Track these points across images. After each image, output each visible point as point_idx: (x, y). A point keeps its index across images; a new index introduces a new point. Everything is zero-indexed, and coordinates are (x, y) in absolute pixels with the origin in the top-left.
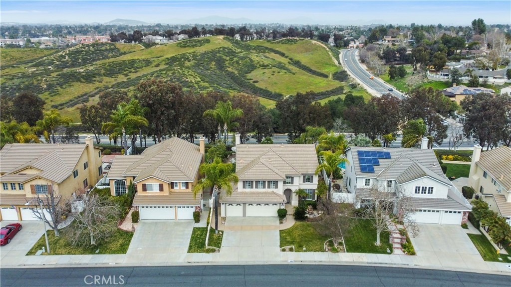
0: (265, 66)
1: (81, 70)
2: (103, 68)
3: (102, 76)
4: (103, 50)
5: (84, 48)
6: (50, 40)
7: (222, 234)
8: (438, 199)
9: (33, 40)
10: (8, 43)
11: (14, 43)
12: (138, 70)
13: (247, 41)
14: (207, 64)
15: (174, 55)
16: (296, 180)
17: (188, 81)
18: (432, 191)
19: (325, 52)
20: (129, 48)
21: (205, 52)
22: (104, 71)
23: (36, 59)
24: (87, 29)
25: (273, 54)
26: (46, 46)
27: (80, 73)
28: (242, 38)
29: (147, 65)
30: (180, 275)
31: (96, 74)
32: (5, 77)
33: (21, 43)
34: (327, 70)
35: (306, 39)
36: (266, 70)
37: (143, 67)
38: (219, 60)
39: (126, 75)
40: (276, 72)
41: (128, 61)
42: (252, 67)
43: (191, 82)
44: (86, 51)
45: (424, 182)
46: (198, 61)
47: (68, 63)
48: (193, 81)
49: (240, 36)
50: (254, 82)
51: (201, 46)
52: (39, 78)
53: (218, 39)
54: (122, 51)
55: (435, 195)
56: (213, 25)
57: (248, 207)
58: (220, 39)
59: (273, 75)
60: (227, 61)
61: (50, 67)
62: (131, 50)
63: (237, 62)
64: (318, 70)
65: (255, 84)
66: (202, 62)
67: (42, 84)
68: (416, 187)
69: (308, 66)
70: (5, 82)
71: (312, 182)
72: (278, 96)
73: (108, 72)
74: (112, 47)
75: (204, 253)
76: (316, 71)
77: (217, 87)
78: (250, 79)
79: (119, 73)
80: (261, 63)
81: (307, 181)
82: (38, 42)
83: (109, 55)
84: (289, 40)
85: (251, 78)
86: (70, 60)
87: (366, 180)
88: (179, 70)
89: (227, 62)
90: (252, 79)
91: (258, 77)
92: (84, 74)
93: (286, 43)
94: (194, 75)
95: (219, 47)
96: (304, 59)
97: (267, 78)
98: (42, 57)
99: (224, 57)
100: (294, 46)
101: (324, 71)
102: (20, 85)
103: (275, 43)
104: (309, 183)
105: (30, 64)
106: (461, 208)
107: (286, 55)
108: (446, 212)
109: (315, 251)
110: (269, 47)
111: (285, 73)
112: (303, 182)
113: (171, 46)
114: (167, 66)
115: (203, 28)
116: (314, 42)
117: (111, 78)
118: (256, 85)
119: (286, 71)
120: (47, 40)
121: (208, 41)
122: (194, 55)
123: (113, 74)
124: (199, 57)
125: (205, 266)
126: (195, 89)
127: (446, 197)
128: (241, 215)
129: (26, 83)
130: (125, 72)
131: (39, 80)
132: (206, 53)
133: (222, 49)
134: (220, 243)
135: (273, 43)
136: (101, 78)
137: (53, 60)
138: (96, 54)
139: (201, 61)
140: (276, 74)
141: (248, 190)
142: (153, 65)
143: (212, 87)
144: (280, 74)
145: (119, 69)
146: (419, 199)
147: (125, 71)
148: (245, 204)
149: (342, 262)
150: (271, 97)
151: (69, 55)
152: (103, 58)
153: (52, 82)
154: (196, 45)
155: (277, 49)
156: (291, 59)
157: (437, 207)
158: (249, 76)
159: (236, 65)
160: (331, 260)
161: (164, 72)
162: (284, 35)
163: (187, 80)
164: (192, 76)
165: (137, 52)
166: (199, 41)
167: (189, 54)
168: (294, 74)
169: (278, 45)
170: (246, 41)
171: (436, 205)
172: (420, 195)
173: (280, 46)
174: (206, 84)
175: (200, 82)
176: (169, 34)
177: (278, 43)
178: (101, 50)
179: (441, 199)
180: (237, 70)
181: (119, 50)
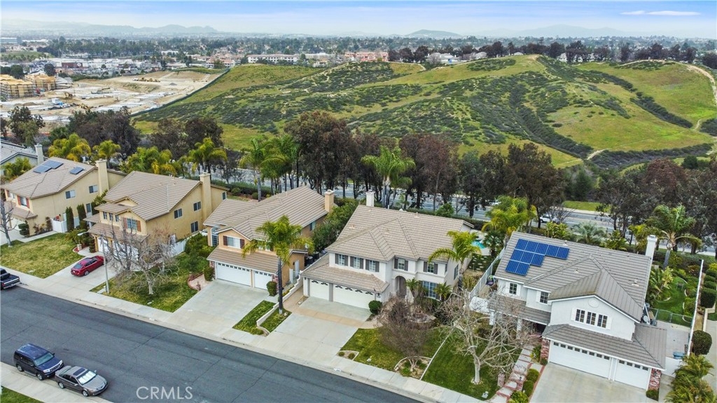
0: (582, 103)
1: (332, 96)
2: (359, 94)
3: (354, 104)
4: (372, 71)
5: (351, 67)
6: (326, 56)
7: (287, 316)
8: (613, 338)
9: (309, 56)
10: (281, 59)
11: (287, 59)
12: (401, 99)
13: (577, 62)
14: (497, 96)
15: (454, 81)
16: (412, 265)
17: (452, 118)
18: (605, 322)
19: (705, 84)
20: (406, 69)
21: (501, 78)
22: (359, 98)
23: (294, 80)
24: (378, 43)
25: (612, 84)
26: (321, 63)
27: (330, 98)
28: (570, 59)
29: (415, 93)
30: (202, 350)
31: (348, 101)
32: (250, 99)
33: (295, 60)
34: (694, 115)
35: (681, 63)
36: (580, 110)
37: (408, 94)
38: (518, 91)
39: (384, 105)
40: (597, 112)
41: (393, 86)
42: (562, 103)
43: (457, 119)
44: (352, 71)
45: (592, 305)
46: (485, 90)
47: (327, 86)
48: (460, 119)
49: (567, 55)
50: (555, 126)
51: (500, 68)
52: (282, 102)
53: (528, 60)
54: (396, 73)
55: (611, 330)
56: (552, 38)
57: (336, 290)
58: (531, 60)
59: (589, 116)
60: (529, 92)
61: (305, 90)
62: (407, 73)
63: (543, 95)
64: (677, 115)
65: (555, 128)
66: (491, 92)
67: (283, 109)
68: (578, 311)
69: (663, 106)
70: (247, 105)
71: (437, 273)
72: (583, 150)
73: (363, 100)
74: (385, 67)
75: (249, 333)
76: (673, 116)
77: (491, 129)
78: (551, 121)
79: (376, 101)
80: (578, 98)
81: (429, 271)
82: (313, 59)
83: (378, 78)
84: (646, 64)
85: (553, 120)
86: (331, 81)
87: (511, 285)
88: (448, 102)
89: (528, 94)
90: (553, 122)
91: (564, 118)
92: (333, 100)
93: (640, 69)
94: (464, 110)
95: (524, 71)
96: (661, 95)
97: (578, 122)
98: (301, 78)
99: (528, 87)
100: (653, 74)
101: (688, 117)
102: (260, 109)
103: (623, 68)
104: (432, 274)
105: (287, 85)
106: (651, 363)
107: (634, 88)
108: (622, 362)
109: (381, 366)
110: (610, 74)
111: (613, 115)
112: (424, 271)
113: (460, 69)
114: (439, 96)
115: (511, 44)
116: (691, 67)
117: (363, 108)
118: (557, 130)
119: (614, 112)
120: (323, 56)
121: (512, 62)
122: (481, 82)
123: (368, 103)
124: (489, 84)
125: (237, 347)
126: (459, 129)
127: (629, 338)
128: (327, 298)
129: (267, 107)
130: (384, 101)
131: (280, 105)
132: (502, 80)
133: (527, 74)
134: (275, 326)
135: (618, 68)
136: (352, 106)
137: (311, 81)
138: (363, 76)
139: (489, 90)
140: (594, 116)
141: (341, 267)
142: (422, 94)
143: (483, 128)
144: (603, 116)
145: (378, 97)
146: (581, 331)
147: (385, 99)
148: (332, 284)
149: (403, 391)
150: (571, 151)
151: (331, 75)
152: (370, 82)
153: (293, 108)
154: (494, 68)
155: (623, 77)
156: (639, 95)
157: (609, 352)
158: (551, 116)
159: (540, 100)
160: (389, 384)
161: (427, 104)
162: (642, 55)
163: (452, 116)
164: (461, 110)
165: (414, 74)
166: (500, 62)
167: (476, 79)
168: (627, 117)
169: (625, 71)
170: (574, 64)
171: (607, 347)
172: (584, 326)
173: (629, 73)
174: (477, 124)
175: (469, 120)
176: (465, 51)
177: (627, 67)
178: (370, 71)
179: (619, 340)
180: (537, 106)
181: (392, 71)
